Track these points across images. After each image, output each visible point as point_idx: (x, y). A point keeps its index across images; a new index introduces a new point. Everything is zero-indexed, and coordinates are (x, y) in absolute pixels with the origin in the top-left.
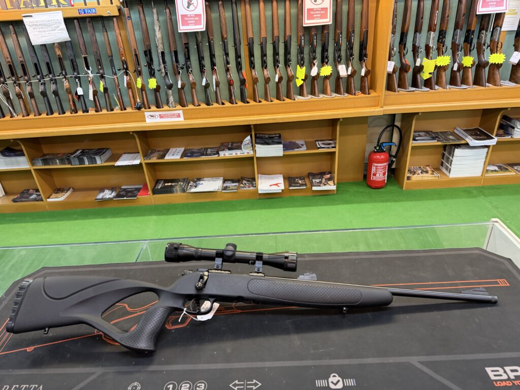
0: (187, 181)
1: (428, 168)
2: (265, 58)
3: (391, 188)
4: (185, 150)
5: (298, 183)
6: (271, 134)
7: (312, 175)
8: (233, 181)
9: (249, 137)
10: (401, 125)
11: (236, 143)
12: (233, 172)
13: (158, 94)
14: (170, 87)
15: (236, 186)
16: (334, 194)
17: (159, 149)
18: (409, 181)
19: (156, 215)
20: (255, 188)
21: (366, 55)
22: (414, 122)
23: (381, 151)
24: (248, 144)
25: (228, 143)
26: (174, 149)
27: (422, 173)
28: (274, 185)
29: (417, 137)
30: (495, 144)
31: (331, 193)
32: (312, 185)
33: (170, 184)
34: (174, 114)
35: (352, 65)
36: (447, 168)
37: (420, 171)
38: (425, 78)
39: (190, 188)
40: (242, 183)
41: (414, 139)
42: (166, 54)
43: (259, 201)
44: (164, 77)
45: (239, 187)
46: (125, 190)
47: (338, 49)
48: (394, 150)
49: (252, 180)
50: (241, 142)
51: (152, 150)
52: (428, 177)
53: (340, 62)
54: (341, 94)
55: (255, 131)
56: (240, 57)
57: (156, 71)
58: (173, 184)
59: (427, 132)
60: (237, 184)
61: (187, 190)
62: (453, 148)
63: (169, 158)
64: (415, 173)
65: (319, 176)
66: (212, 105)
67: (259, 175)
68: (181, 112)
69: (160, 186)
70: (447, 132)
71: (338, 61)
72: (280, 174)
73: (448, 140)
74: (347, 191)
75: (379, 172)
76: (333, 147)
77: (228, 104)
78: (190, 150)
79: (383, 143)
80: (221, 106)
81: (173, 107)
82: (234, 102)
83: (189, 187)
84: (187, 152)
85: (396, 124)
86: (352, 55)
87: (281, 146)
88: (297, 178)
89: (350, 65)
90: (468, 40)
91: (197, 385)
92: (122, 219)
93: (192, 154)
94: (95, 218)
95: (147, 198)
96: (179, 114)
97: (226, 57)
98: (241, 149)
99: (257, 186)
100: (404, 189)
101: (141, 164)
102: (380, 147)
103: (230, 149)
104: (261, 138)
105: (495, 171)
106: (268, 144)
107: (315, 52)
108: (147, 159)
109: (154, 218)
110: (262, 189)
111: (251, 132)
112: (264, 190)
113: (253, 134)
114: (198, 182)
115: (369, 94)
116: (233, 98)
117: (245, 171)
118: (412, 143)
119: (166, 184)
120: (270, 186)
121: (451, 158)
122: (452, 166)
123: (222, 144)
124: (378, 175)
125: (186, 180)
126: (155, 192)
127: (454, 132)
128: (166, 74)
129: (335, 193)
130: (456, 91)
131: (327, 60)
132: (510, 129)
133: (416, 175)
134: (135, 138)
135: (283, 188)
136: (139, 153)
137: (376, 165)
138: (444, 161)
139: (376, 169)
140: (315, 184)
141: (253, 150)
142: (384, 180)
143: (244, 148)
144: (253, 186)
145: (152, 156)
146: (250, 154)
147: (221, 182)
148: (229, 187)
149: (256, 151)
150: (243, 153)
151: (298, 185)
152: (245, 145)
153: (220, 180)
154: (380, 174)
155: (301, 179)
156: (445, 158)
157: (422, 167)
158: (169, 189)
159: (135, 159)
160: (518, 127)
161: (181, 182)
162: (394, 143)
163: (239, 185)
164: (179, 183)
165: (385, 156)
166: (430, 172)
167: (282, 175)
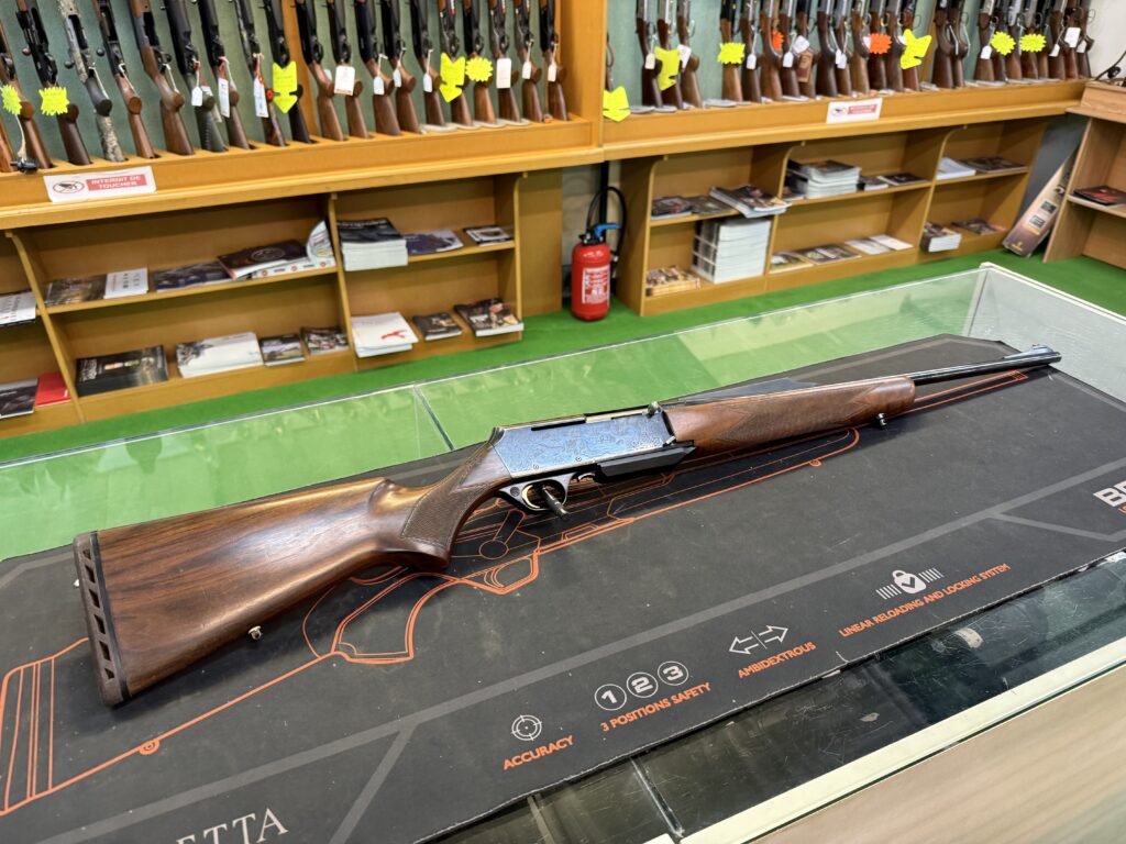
0: (164, 352)
1: (674, 270)
2: (343, 37)
3: (621, 317)
4: (151, 275)
5: (441, 326)
6: (365, 221)
7: (457, 309)
8: (284, 340)
9: (322, 227)
10: (621, 186)
12: (278, 316)
13: (72, 127)
14: (104, 108)
15: (295, 348)
16: (517, 342)
17: (75, 279)
18: (649, 299)
20: (346, 348)
21: (553, 37)
22: (652, 178)
23: (595, 242)
24: (322, 241)
26: (120, 275)
27: (667, 280)
28: (390, 335)
30: (783, 211)
31: (512, 339)
32: (474, 329)
33: (118, 365)
34: (128, 178)
35: (531, 60)
36: (707, 267)
37: (663, 278)
38: (663, 88)
40: (310, 341)
41: (653, 214)
42: (83, 23)
43: (365, 375)
44: (86, 84)
45: (306, 351)
47: (497, 22)
48: (612, 237)
49: (337, 329)
50: (306, 239)
51: (55, 281)
52: (682, 286)
53: (504, 51)
54: (515, 120)
55: (337, 213)
56: (282, 33)
57: (60, 67)
58: (127, 364)
60: (297, 345)
62: (716, 225)
63: (115, 294)
64: (656, 282)
65: (481, 309)
66: (227, 150)
68: (147, 171)
69: (92, 374)
70: (697, 198)
71: (501, 48)
72: (394, 311)
73: (709, 210)
74: (541, 332)
75: (595, 286)
76: (507, 240)
77: (264, 148)
78: (162, 272)
79: (595, 226)
80: (249, 151)
81: (117, 161)
82: (281, 139)
84: (157, 277)
85: (611, 183)
86: (527, 37)
87: (403, 242)
88: (433, 316)
89: (528, 59)
90: (726, 14)
93: (174, 281)
95: (66, 408)
96: (142, 177)
97: (249, 35)
98: (305, 256)
99: (350, 341)
100: (642, 314)
101: (39, 318)
102: (592, 234)
105: (780, 264)
106: (370, 240)
107: (452, 27)
108: (54, 305)
110: (367, 345)
112: (370, 349)
115: (568, 119)
116: (278, 132)
118: (652, 221)
119: (108, 367)
120: (384, 337)
121: (713, 245)
122: (718, 260)
124: (594, 292)
125: (158, 349)
126: (83, 389)
127: (710, 196)
128: (91, 74)
129: (520, 338)
130: (717, 112)
131: (478, 47)
132: (800, 183)
133: (659, 286)
134: (16, 253)
135: (414, 340)
136: (29, 290)
137: (589, 270)
138: (699, 255)
139: (592, 279)
140: (478, 326)
141: (334, 255)
142: (606, 302)
143: (312, 251)
144: (340, 344)
145: (65, 295)
146: (327, 266)
147: (254, 345)
148: (281, 354)
149: (342, 256)
150: (312, 266)
151: (443, 330)
152: (316, 244)
153: (250, 340)
154: (598, 289)
155: (444, 318)
156: (701, 248)
157: (663, 270)
158: (122, 378)
159: (15, 308)
160: (815, 178)
161: (148, 356)
162: (612, 224)
163: (306, 345)
164: (144, 359)
165: (602, 251)
166: (680, 277)
167: (398, 314)
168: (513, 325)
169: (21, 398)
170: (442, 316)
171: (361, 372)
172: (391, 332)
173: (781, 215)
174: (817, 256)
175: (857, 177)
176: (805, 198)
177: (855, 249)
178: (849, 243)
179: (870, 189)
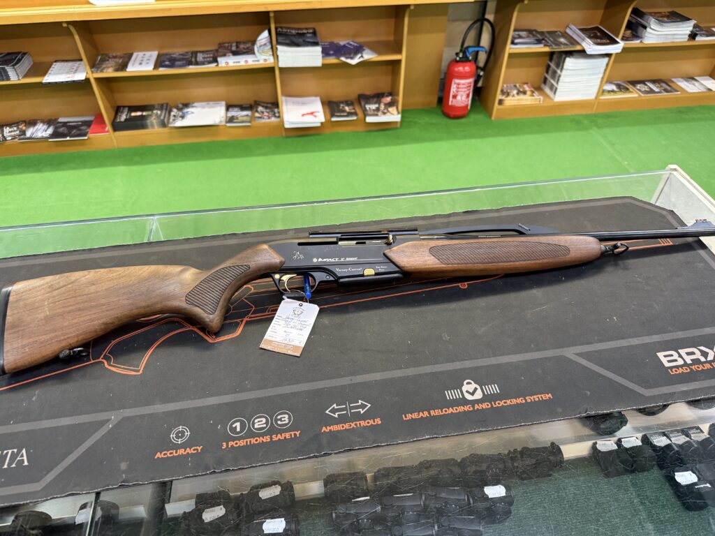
0: (167, 108)
1: (525, 86)
3: (476, 117)
4: (159, 56)
5: (344, 111)
6: (299, 29)
7: (363, 99)
8: (242, 108)
9: (266, 34)
10: (495, 18)
11: (244, 43)
12: (243, 92)
15: (247, 115)
16: (397, 128)
17: (114, 55)
18: (500, 107)
19: (124, 164)
20: (278, 119)
22: (515, 14)
23: (465, 60)
24: (265, 44)
25: (231, 43)
26: (141, 54)
27: (518, 94)
28: (308, 114)
29: (516, 38)
30: (619, 51)
31: (392, 126)
32: (365, 114)
33: (139, 113)
36: (552, 87)
37: (515, 92)
39: (174, 120)
40: (257, 111)
41: (513, 43)
43: (288, 140)
45: (253, 118)
46: (65, 124)
48: (482, 57)
49: (274, 105)
50: (254, 42)
51: (102, 54)
52: (528, 100)
55: (276, 23)
58: (144, 113)
59: (531, 32)
60: (249, 113)
61: (168, 122)
62: (564, 56)
63: (134, 69)
64: (508, 94)
65: (375, 100)
67: (284, 98)
69: (123, 117)
70: (554, 32)
72: (316, 96)
73: (559, 44)
74: (416, 123)
75: (461, 93)
76: (397, 53)
78: (167, 54)
79: (468, 47)
83: (172, 118)
84: (163, 58)
85: (487, 16)
87: (319, 49)
88: (342, 102)
91: (276, 417)
92: (70, 172)
93: (172, 62)
94: (23, 172)
95: (106, 138)
98: (254, 53)
99: (281, 115)
100: (493, 118)
101: (87, 80)
102: (464, 53)
103: (235, 53)
104: (286, 35)
105: (613, 91)
106: (297, 45)
108: (97, 72)
109: (122, 169)
110: (291, 120)
111: (268, 23)
112: (293, 123)
113: (273, 27)
114: (186, 110)
117: (260, 90)
118: (510, 49)
119: (133, 114)
120: (303, 115)
121: (559, 71)
122: (560, 83)
123: (221, 45)
124: (459, 97)
125: (165, 107)
126: (117, 127)
127: (565, 32)
129: (399, 125)
132: (641, 28)
133: (510, 98)
134: (71, 34)
135: (323, 120)
136: (81, 60)
137: (457, 81)
138: (548, 77)
139: (458, 88)
140: (369, 113)
141: (273, 55)
142: (467, 106)
143: (258, 51)
144: (275, 116)
145: (104, 66)
146: (268, 62)
147: (223, 109)
148: (237, 118)
149: (278, 56)
150: (258, 61)
151: (345, 114)
152: (260, 46)
153: (221, 106)
154: (462, 96)
155: (348, 105)
156: (550, 72)
157: (518, 85)
158: (139, 122)
159: (76, 71)
160: (652, 27)
161: (157, 109)
162: (483, 47)
163: (253, 114)
164: (155, 112)
165: (470, 67)
166: (529, 93)
167: (318, 98)
168: (394, 116)
169: (83, 128)
170: (348, 103)
171: (287, 137)
172: (310, 111)
173: (617, 54)
174: (644, 88)
175: (691, 28)
176: (641, 42)
177: (679, 86)
178: (674, 80)
179: (701, 39)
